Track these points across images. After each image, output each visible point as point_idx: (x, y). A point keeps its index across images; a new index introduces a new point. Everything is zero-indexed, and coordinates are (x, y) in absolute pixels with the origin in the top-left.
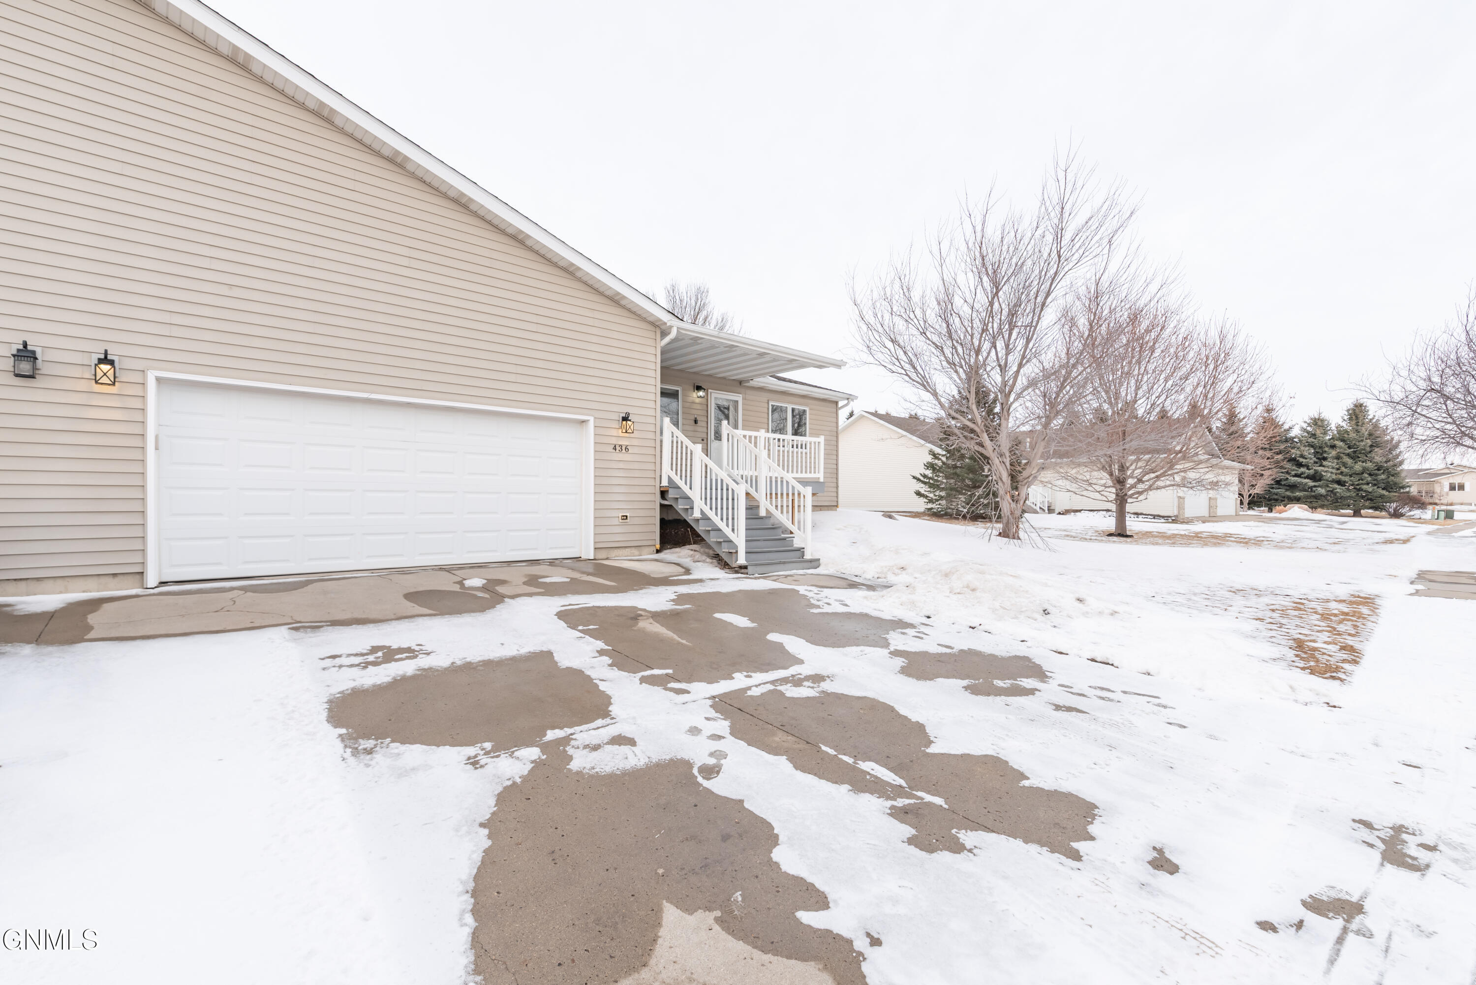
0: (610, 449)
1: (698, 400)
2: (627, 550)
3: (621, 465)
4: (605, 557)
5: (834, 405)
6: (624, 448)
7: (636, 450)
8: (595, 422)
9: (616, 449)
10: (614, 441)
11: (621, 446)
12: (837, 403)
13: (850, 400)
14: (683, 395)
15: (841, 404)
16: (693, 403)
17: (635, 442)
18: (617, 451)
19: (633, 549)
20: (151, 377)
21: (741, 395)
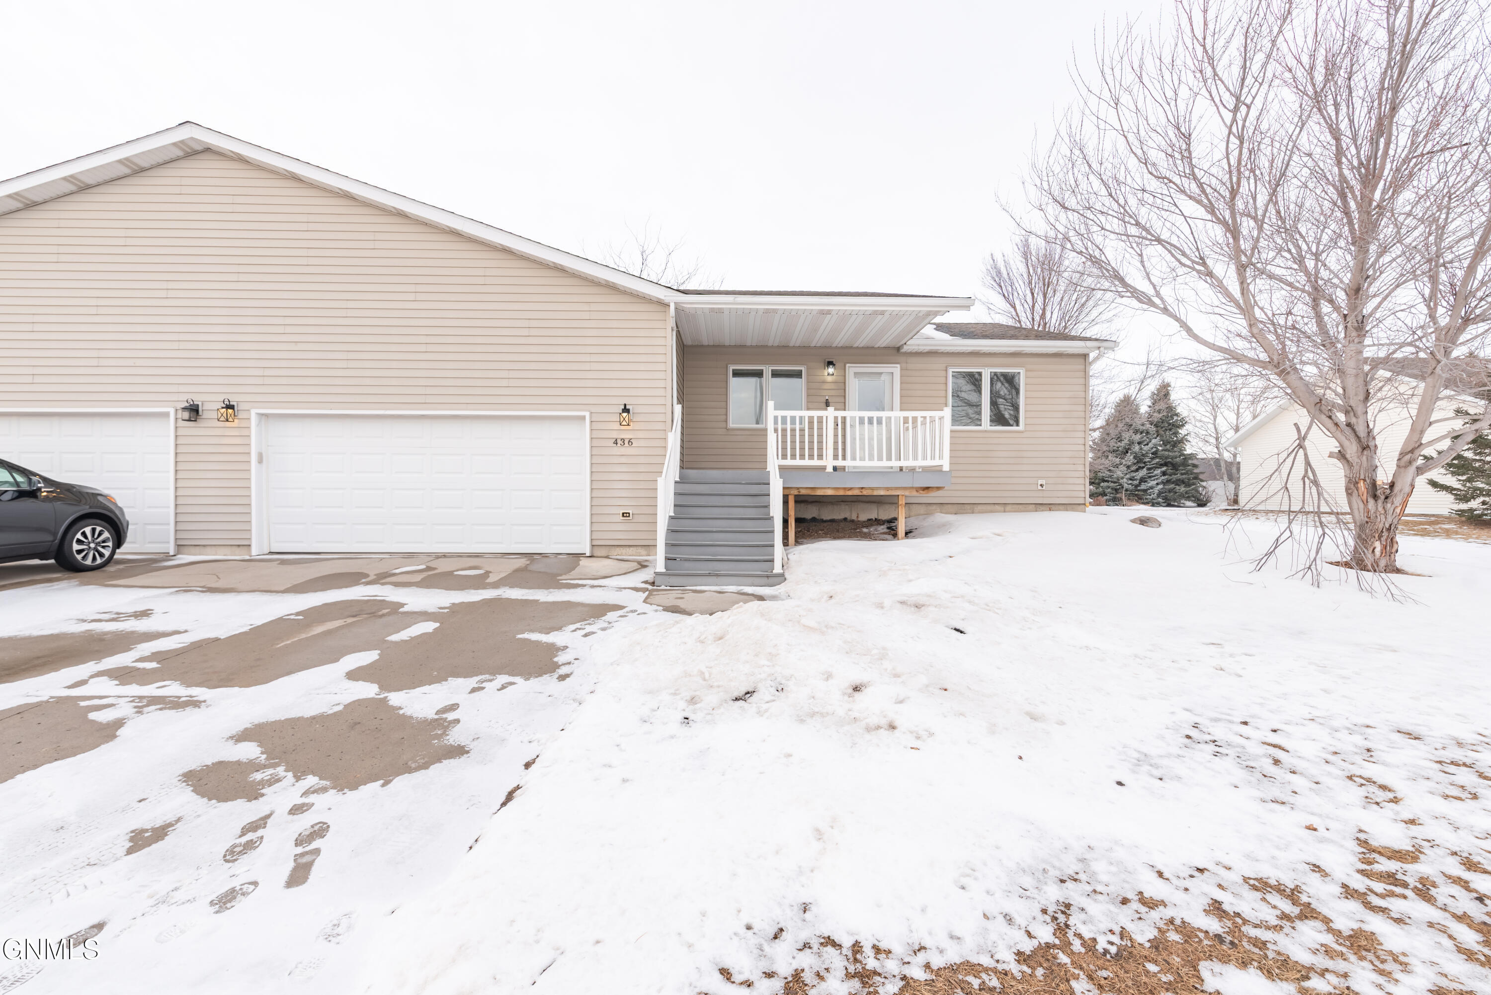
0: (611, 443)
1: (830, 379)
2: (631, 549)
3: (623, 460)
4: (606, 555)
5: (1082, 360)
6: (626, 442)
7: (642, 443)
8: (591, 417)
9: (617, 443)
10: (615, 435)
11: (623, 440)
12: (1085, 356)
13: (1102, 349)
14: (808, 375)
15: (1092, 356)
16: (824, 382)
17: (640, 435)
18: (619, 445)
19: (640, 548)
20: (253, 412)
21: (898, 366)
